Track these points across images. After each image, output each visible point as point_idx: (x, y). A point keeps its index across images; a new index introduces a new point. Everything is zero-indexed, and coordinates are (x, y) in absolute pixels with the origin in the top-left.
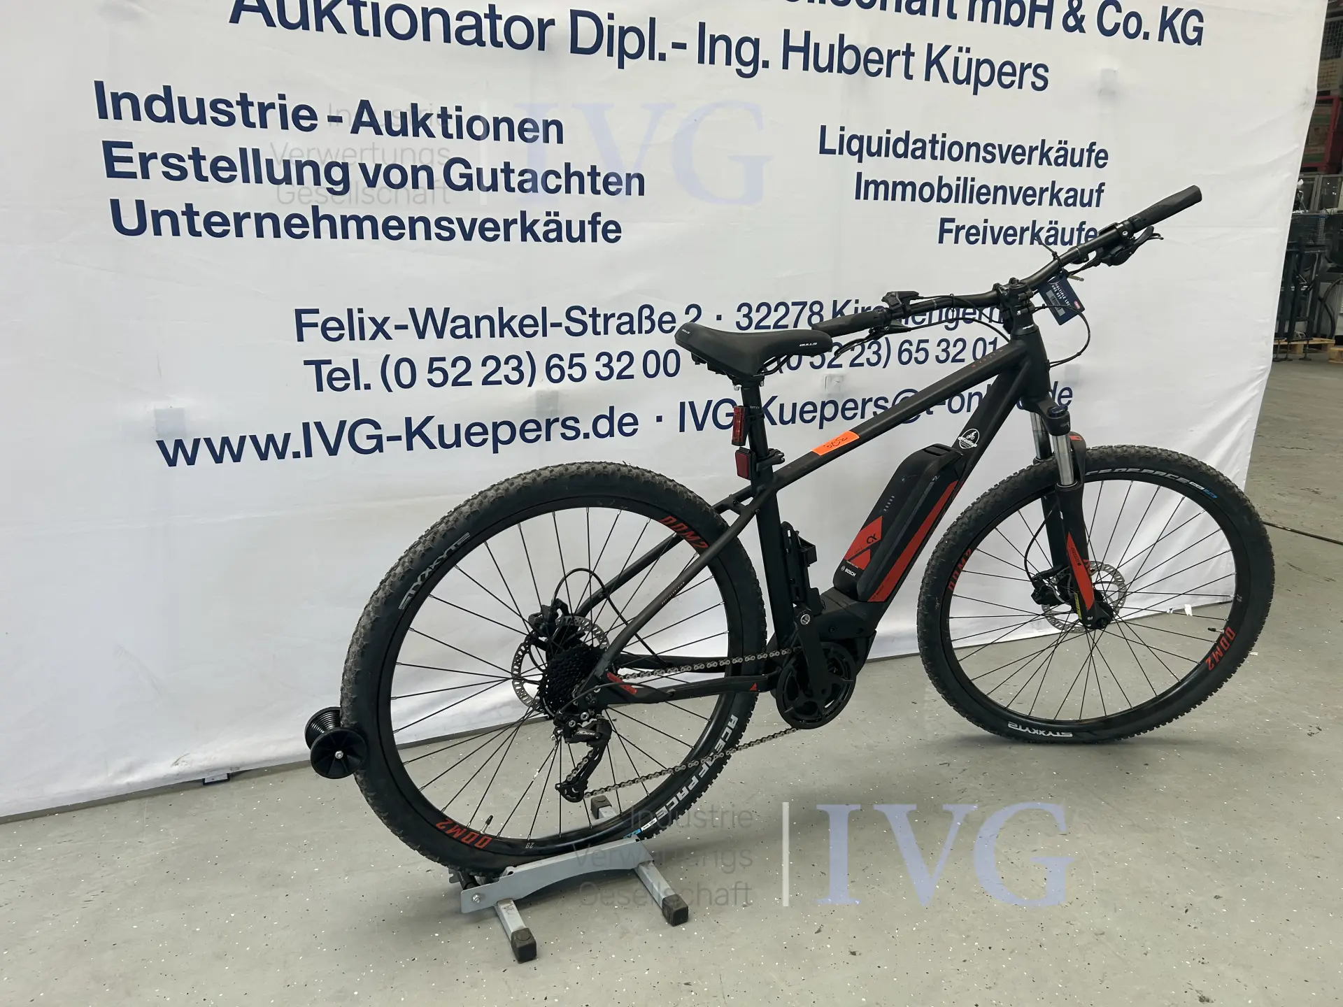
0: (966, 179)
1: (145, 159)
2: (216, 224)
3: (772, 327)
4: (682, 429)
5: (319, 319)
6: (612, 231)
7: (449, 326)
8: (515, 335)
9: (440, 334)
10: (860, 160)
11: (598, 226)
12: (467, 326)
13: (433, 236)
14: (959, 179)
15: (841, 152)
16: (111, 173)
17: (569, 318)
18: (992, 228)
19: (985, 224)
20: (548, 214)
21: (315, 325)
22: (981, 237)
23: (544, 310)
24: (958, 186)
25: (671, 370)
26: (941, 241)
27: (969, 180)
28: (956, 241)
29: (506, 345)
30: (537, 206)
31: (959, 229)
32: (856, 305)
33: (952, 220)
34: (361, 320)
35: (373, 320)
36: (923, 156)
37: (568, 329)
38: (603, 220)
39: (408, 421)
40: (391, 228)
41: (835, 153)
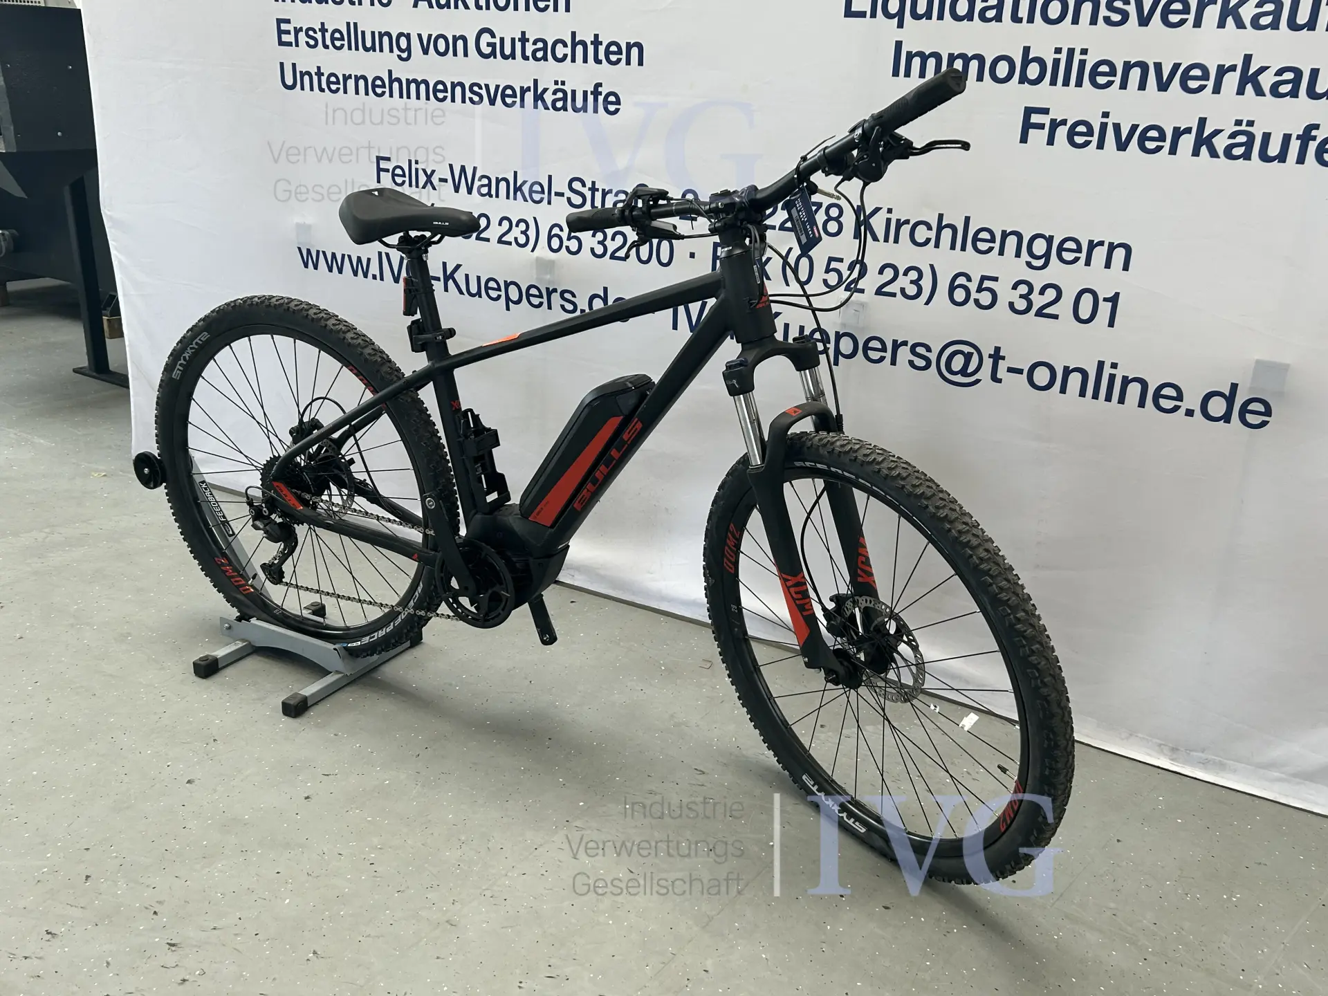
0: (1071, 52)
1: (297, 31)
2: (335, 83)
3: (777, 228)
4: (675, 327)
5: (390, 166)
6: (612, 103)
7: (477, 184)
8: (526, 200)
9: (470, 191)
10: (900, 25)
11: (599, 96)
12: (489, 185)
13: (467, 100)
14: (1058, 51)
15: (873, 15)
16: (281, 43)
17: (571, 189)
18: (1117, 127)
19: (1105, 120)
20: (556, 83)
21: (387, 171)
22: (1095, 139)
23: (550, 177)
24: (1056, 62)
25: (665, 260)
26: (1024, 139)
27: (1077, 52)
28: (1051, 141)
29: (518, 209)
30: (548, 74)
31: (1055, 125)
32: (889, 216)
33: (1045, 111)
34: (417, 170)
35: (424, 171)
36: (998, 18)
37: (569, 200)
38: (604, 90)
39: (444, 264)
40: (439, 91)
41: (865, 17)
